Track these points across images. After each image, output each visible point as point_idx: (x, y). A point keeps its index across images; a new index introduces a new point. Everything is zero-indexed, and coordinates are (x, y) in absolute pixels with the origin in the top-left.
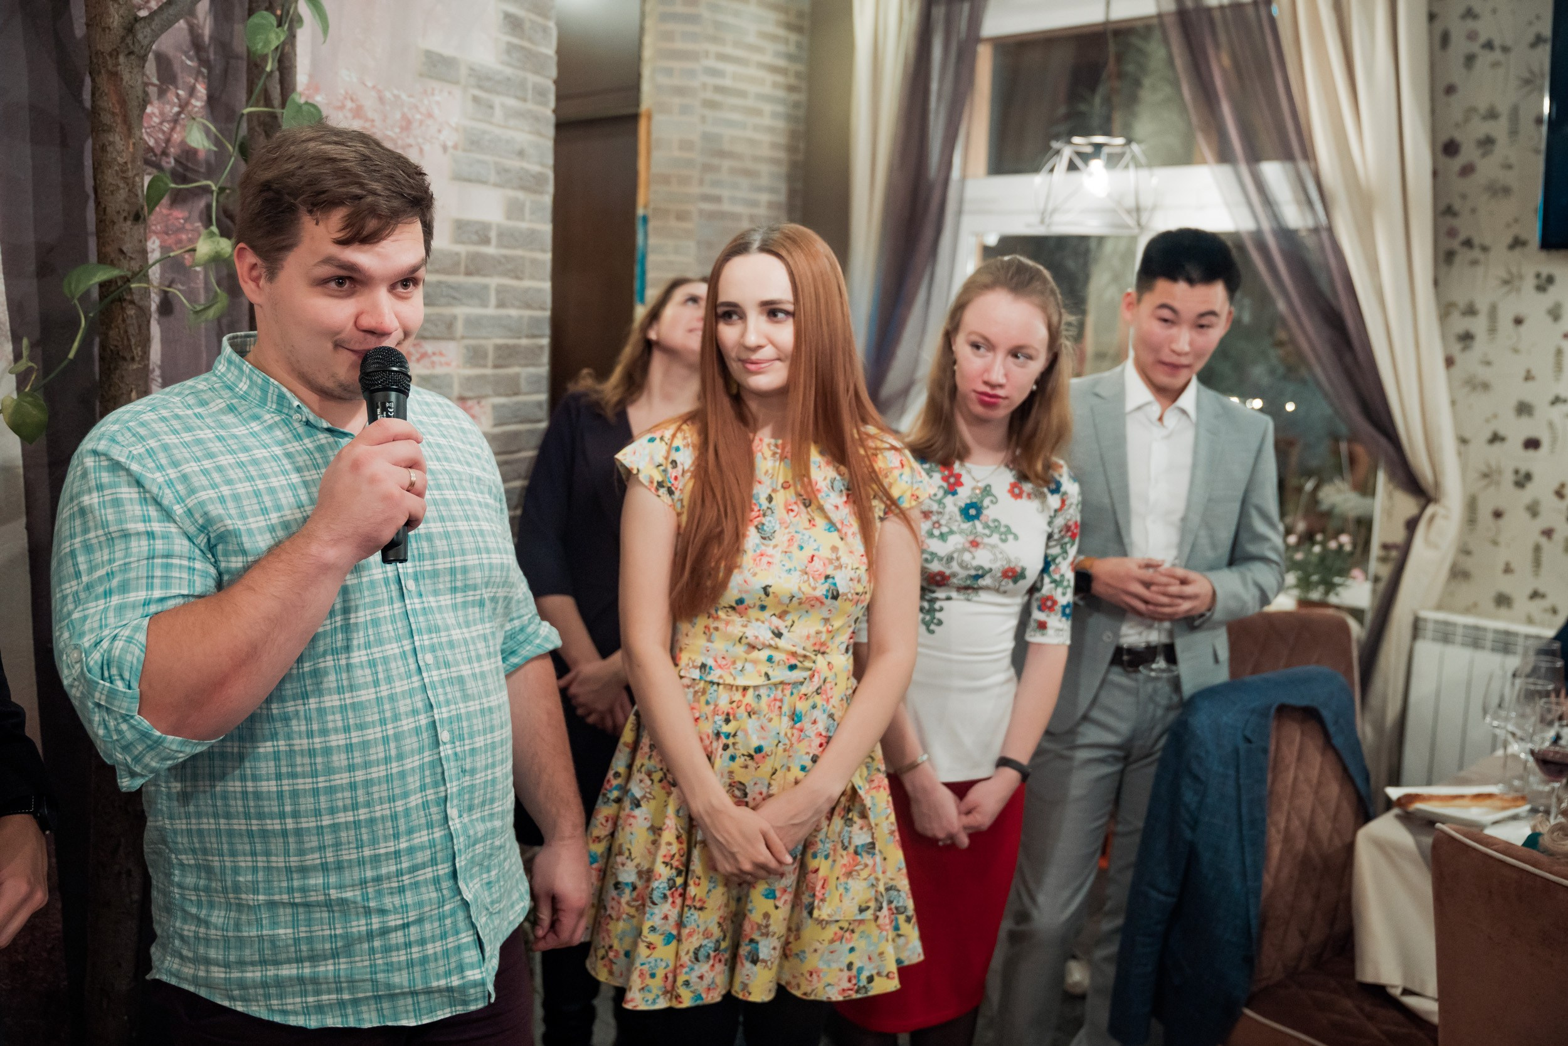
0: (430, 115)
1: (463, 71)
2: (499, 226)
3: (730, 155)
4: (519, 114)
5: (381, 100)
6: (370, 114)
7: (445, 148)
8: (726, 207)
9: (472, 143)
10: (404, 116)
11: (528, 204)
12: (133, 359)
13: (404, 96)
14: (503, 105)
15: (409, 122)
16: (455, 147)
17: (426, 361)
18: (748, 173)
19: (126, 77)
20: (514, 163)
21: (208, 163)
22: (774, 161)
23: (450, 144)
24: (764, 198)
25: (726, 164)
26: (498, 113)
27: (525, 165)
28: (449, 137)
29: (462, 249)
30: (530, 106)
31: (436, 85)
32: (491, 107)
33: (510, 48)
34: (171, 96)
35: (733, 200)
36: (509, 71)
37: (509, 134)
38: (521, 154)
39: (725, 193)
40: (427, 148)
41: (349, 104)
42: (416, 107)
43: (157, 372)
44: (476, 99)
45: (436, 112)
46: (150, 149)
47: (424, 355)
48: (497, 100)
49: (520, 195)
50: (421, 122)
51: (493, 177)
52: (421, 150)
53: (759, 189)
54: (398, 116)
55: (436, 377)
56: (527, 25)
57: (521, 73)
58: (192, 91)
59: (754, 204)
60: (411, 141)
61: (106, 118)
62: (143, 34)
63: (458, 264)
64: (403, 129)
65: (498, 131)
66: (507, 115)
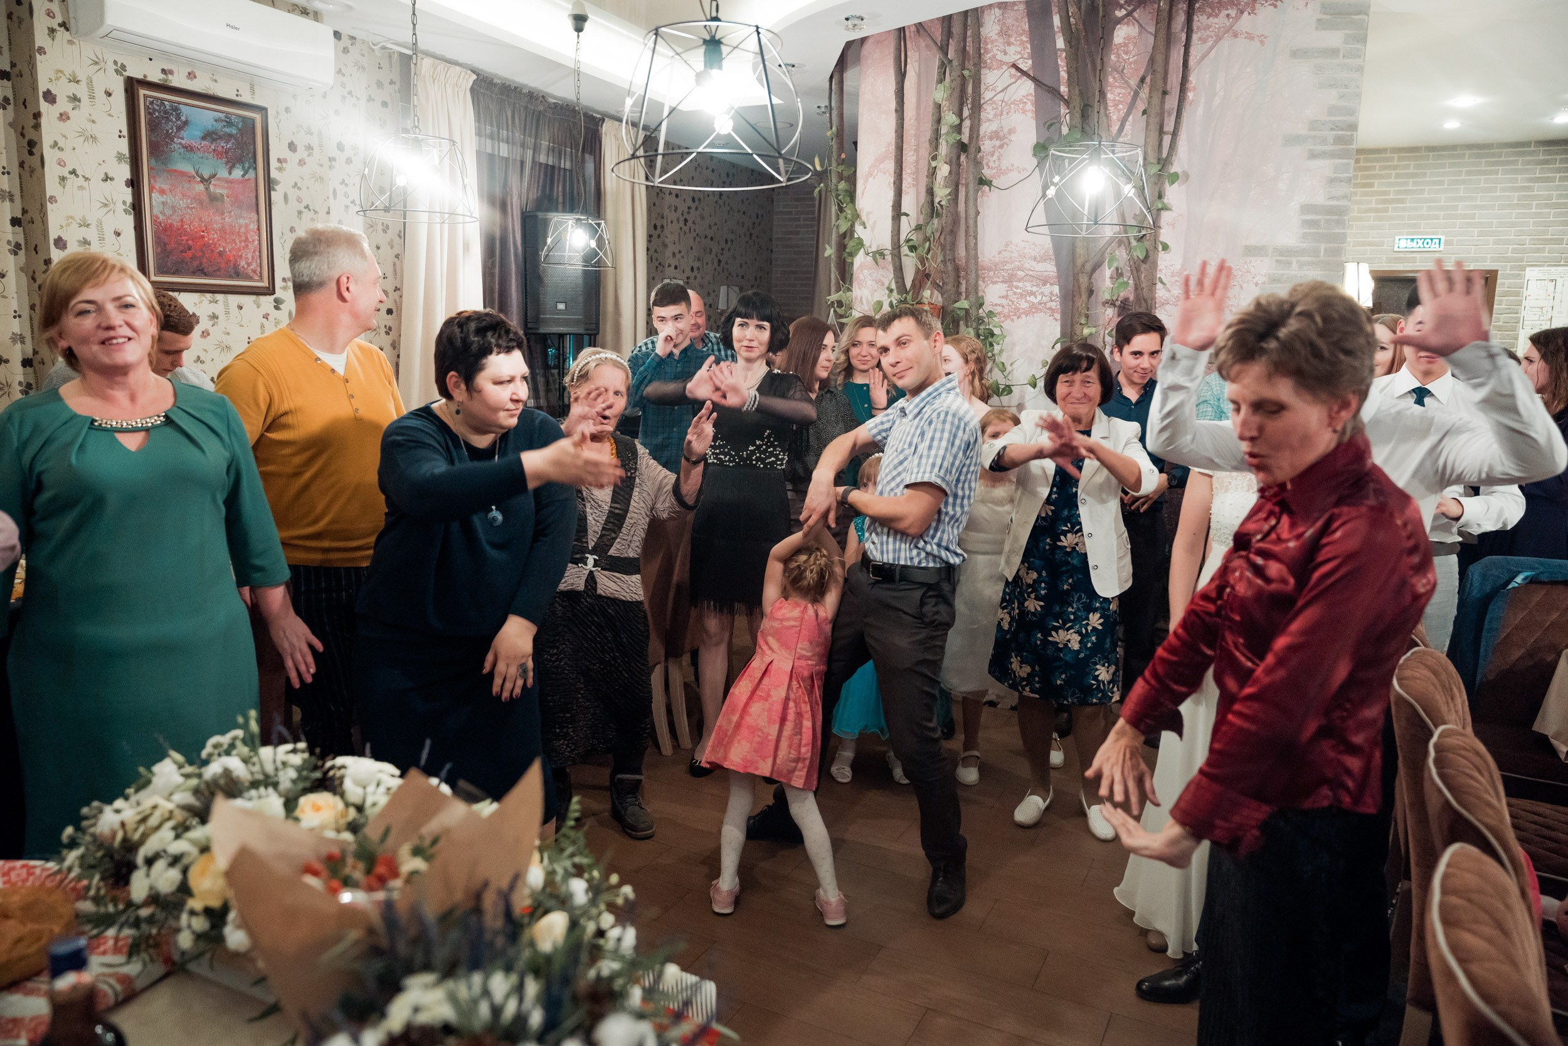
0: (1248, 272)
4: (1315, 264)
7: (1257, 284)
14: (1298, 261)
16: (1263, 283)
23: (1259, 282)
26: (1295, 265)
28: (1260, 279)
32: (1290, 263)
33: (1305, 236)
36: (1305, 245)
40: (1244, 286)
42: (1240, 269)
44: (1277, 261)
45: (1252, 270)
48: (1294, 260)
57: (1315, 245)
62: (1088, 266)
65: (1294, 273)
66: (1301, 265)
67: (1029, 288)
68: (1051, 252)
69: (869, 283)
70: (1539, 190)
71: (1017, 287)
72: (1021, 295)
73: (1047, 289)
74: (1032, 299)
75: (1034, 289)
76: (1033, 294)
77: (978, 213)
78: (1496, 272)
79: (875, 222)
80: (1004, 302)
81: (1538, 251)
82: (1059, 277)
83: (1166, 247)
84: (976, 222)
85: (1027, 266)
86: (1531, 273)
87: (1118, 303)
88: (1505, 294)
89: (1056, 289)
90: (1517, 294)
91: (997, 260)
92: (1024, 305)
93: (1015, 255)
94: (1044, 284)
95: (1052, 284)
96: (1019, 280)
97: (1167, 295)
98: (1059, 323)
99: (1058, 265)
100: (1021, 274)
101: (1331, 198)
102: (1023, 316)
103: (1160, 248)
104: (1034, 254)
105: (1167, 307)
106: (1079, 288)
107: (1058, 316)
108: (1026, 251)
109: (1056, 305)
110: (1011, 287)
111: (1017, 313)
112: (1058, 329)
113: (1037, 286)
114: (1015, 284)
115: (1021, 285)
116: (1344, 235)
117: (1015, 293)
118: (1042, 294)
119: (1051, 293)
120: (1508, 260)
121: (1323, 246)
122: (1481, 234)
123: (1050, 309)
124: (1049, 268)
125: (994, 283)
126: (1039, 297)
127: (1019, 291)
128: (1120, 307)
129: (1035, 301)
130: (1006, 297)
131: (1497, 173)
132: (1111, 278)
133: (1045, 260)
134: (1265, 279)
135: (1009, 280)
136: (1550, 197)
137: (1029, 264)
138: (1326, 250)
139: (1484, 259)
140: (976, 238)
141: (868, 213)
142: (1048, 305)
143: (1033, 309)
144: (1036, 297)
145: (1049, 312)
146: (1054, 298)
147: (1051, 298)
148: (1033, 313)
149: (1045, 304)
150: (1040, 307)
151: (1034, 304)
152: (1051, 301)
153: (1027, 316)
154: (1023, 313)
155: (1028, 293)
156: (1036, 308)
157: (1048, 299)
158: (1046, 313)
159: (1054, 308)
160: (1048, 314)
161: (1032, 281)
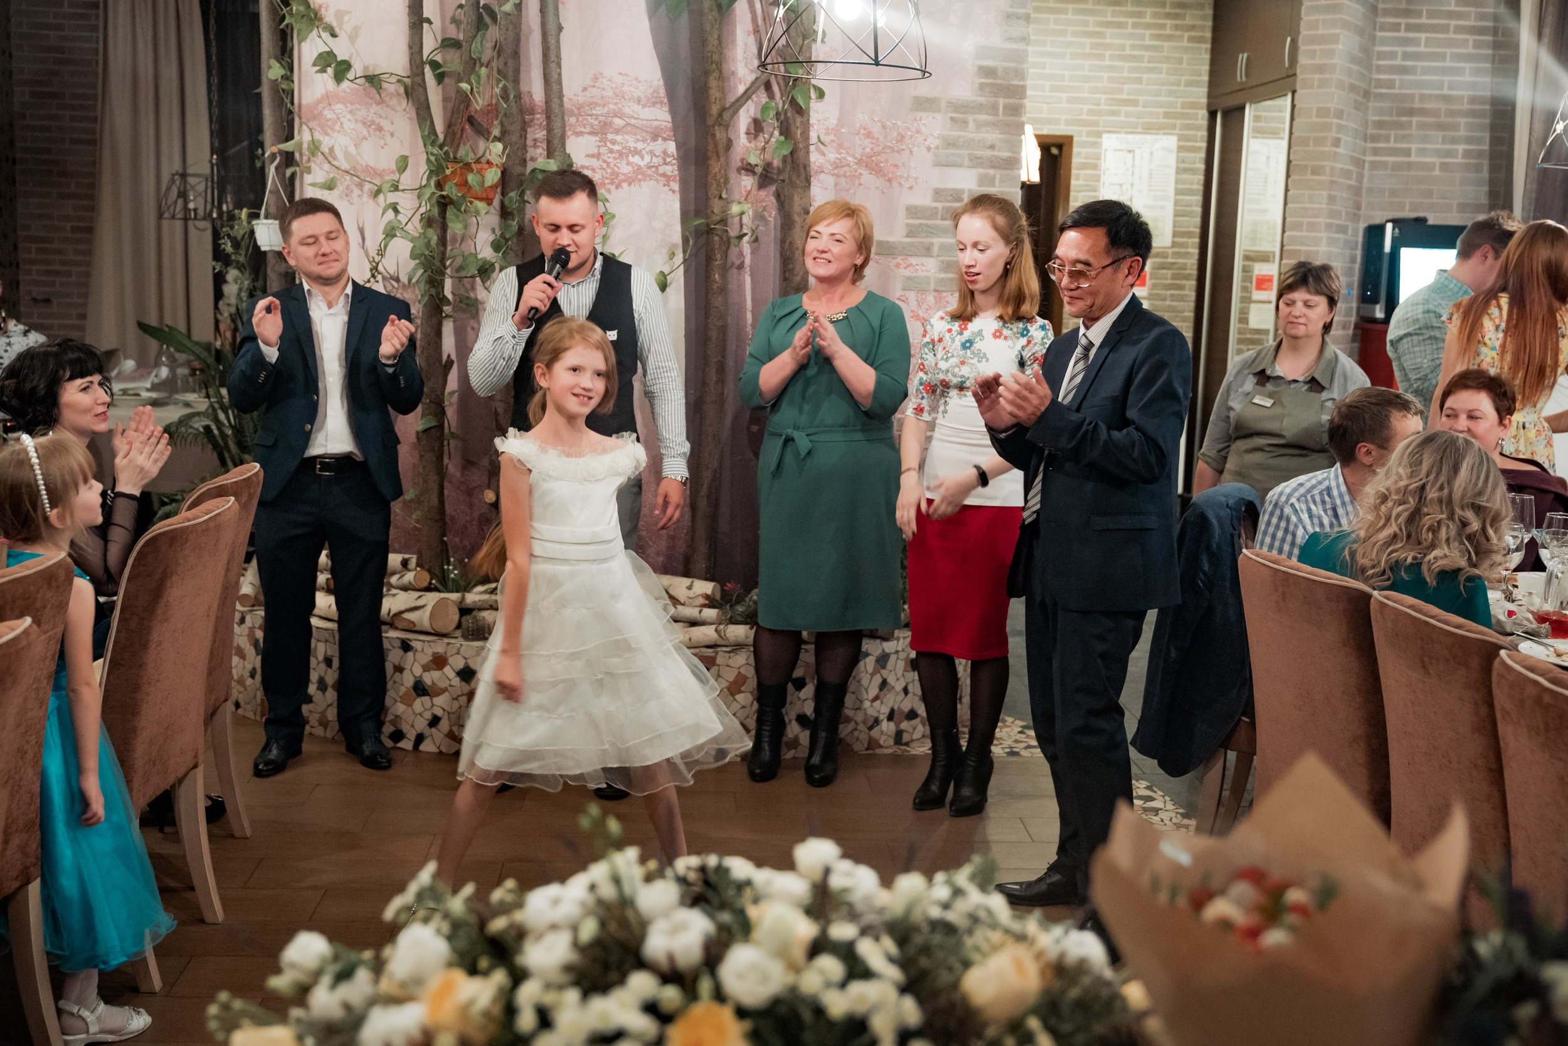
0: (918, 132)
1: (943, 104)
2: (970, 191)
3: (1423, 112)
4: (994, 124)
5: (884, 127)
6: (876, 136)
7: (929, 149)
8: (1413, 158)
9: (949, 144)
10: (899, 134)
11: (998, 177)
12: (716, 259)
13: (900, 123)
14: (975, 120)
15: (903, 137)
16: (937, 148)
17: (911, 269)
18: (1441, 127)
19: (718, 135)
20: (989, 153)
21: (778, 168)
22: (1472, 113)
23: (932, 146)
24: (1461, 148)
25: (1415, 120)
26: (971, 125)
27: (996, 153)
28: (933, 142)
29: (939, 205)
30: (1001, 117)
31: (924, 115)
32: (966, 122)
33: (982, 87)
34: (761, 138)
35: (1422, 152)
36: (982, 100)
37: (980, 136)
38: (992, 147)
39: (1414, 147)
40: (915, 150)
41: (862, 131)
42: (909, 129)
43: (748, 269)
44: (952, 119)
45: (923, 129)
46: (750, 165)
47: (909, 266)
48: (971, 118)
49: (991, 172)
50: (911, 136)
51: (966, 162)
52: (911, 152)
53: (1453, 141)
54: (895, 134)
55: (917, 277)
56: (1000, 71)
57: (992, 99)
58: (771, 136)
59: (1449, 154)
60: (904, 147)
61: (709, 154)
62: (726, 116)
63: (936, 213)
64: (897, 141)
65: (971, 135)
66: (980, 126)
67: (632, 145)
68: (662, 92)
69: (348, 126)
70: (1112, 37)
71: (614, 142)
72: (621, 153)
73: (659, 146)
74: (636, 159)
75: (640, 146)
76: (636, 152)
77: (560, 28)
78: (1070, 139)
79: (356, 29)
80: (594, 163)
81: (1114, 113)
82: (675, 128)
83: (821, 94)
84: (558, 42)
85: (627, 110)
86: (1109, 141)
87: (758, 170)
88: (1084, 166)
89: (672, 147)
90: (1095, 167)
91: (581, 99)
93: (609, 93)
94: (655, 137)
95: (665, 139)
96: (617, 132)
97: (822, 160)
98: (677, 196)
99: (673, 112)
100: (618, 122)
101: (1010, 39)
102: (625, 185)
103: (813, 95)
104: (637, 93)
105: (822, 176)
106: (716, 146)
107: (676, 186)
108: (625, 88)
109: (672, 169)
110: (604, 141)
111: (617, 180)
112: (677, 205)
113: (644, 141)
114: (610, 136)
115: (619, 138)
116: (1024, 87)
117: (611, 151)
118: (652, 153)
119: (665, 152)
120: (1082, 123)
121: (1001, 102)
122: (1054, 89)
123: (664, 175)
124: (662, 116)
125: (578, 134)
126: (647, 158)
127: (616, 147)
128: (761, 175)
129: (642, 163)
130: (597, 156)
131: (1065, 11)
132: (748, 133)
133: (654, 104)
134: (938, 142)
135: (602, 130)
136: (1123, 48)
137: (631, 108)
138: (1005, 107)
139: (1057, 122)
140: (559, 65)
141: (340, 14)
142: (661, 170)
143: (638, 176)
144: (642, 158)
145: (663, 180)
146: (668, 160)
147: (665, 160)
148: (640, 180)
149: (657, 167)
150: (649, 172)
151: (639, 168)
152: (665, 163)
153: (630, 185)
154: (624, 181)
155: (631, 152)
156: (643, 174)
157: (661, 161)
158: (657, 181)
159: (669, 174)
160: (662, 183)
161: (635, 134)
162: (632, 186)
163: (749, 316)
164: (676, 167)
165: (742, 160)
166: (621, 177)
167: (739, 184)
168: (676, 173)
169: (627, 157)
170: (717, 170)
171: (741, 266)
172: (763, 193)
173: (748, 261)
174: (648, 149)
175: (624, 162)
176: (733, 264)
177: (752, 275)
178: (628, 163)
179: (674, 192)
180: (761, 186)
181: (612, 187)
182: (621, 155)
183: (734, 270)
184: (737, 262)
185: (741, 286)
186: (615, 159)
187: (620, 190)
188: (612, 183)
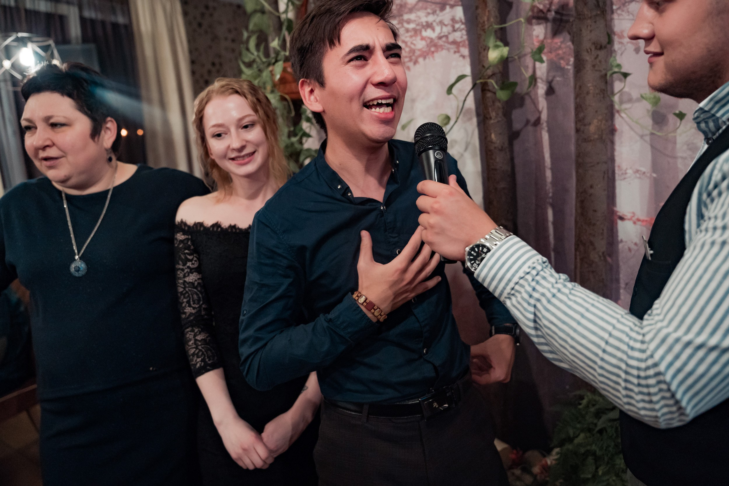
12: (491, 118)
43: (545, 125)
46: (541, 11)
67: (424, 20)
71: (409, 22)
73: (447, 15)
74: (428, 33)
75: (431, 18)
76: (429, 26)
87: (551, 15)
89: (459, 12)
92: (420, 44)
94: (443, 7)
95: (452, 6)
96: (411, 11)
98: (468, 61)
102: (421, 60)
107: (465, 51)
109: (460, 35)
113: (434, 13)
114: (406, 17)
115: (412, 16)
117: (407, 31)
118: (441, 23)
119: (453, 20)
123: (454, 42)
126: (438, 29)
127: (412, 26)
128: (554, 20)
129: (434, 36)
142: (451, 38)
143: (432, 48)
144: (433, 30)
145: (453, 47)
146: (457, 26)
147: (453, 27)
148: (433, 52)
149: (447, 37)
150: (441, 42)
151: (432, 40)
152: (454, 30)
153: (425, 58)
154: (420, 56)
155: (423, 27)
156: (435, 46)
157: (450, 28)
158: (448, 49)
159: (459, 40)
160: (452, 51)
161: (426, 9)
162: (427, 60)
163: (549, 174)
164: (464, 32)
165: (533, 8)
166: (417, 53)
167: (531, 35)
168: (465, 37)
169: (421, 31)
170: (486, 18)
171: (537, 122)
172: (558, 40)
173: (544, 116)
174: (438, 20)
175: (419, 38)
176: (528, 122)
177: (549, 131)
178: (423, 39)
179: (464, 57)
180: (555, 33)
181: (411, 64)
182: (416, 32)
183: (530, 128)
184: (533, 119)
185: (538, 143)
186: (411, 37)
187: (417, 66)
188: (411, 60)
